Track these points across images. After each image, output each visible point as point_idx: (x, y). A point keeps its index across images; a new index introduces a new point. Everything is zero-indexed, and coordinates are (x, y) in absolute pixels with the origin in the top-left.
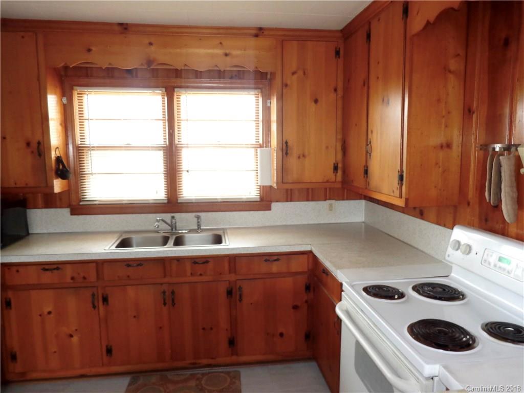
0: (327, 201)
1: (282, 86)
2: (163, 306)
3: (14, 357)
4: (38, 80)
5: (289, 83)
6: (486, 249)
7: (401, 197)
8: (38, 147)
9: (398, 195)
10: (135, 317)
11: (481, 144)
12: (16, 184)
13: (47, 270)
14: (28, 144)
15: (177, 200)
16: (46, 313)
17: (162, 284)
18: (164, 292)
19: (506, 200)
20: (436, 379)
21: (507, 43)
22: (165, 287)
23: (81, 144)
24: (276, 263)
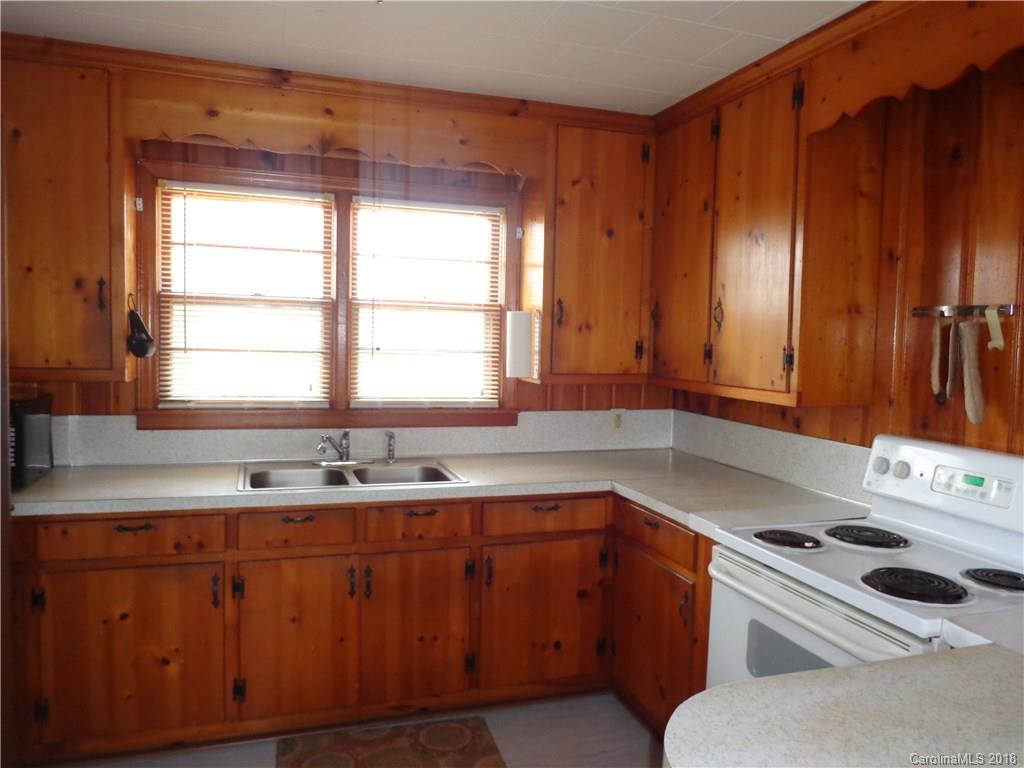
0: (613, 410)
1: (555, 205)
2: (348, 596)
3: (41, 712)
4: (108, 160)
5: (566, 198)
6: (937, 467)
7: (788, 391)
8: (101, 289)
9: (784, 388)
10: (294, 620)
11: (915, 306)
12: (47, 361)
13: (127, 529)
14: (79, 283)
15: (348, 403)
16: (117, 617)
17: (348, 555)
18: (352, 571)
19: (972, 389)
20: (935, 641)
21: (956, 154)
22: (353, 561)
23: (163, 291)
24: (554, 513)
